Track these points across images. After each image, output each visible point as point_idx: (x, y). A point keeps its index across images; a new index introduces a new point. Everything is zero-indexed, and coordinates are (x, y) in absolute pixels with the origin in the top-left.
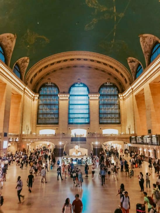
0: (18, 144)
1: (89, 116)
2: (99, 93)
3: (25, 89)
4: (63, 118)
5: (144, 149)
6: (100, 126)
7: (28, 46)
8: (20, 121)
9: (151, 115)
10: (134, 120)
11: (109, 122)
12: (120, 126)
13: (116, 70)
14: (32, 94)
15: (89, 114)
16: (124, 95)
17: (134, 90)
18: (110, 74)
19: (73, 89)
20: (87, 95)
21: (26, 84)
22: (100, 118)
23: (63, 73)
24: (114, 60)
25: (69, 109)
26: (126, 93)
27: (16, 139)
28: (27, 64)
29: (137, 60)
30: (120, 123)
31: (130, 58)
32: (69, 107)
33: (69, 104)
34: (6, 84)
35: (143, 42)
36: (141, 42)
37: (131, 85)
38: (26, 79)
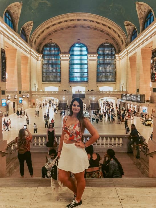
0: (29, 99)
1: (88, 75)
2: (98, 53)
3: (30, 51)
4: (65, 76)
5: (131, 105)
6: (97, 84)
7: (32, 11)
8: (29, 80)
9: (139, 76)
10: (127, 79)
11: (105, 80)
12: (115, 84)
13: (114, 31)
14: (36, 54)
15: (88, 73)
16: (120, 55)
17: (129, 52)
18: (108, 34)
19: (74, 49)
20: (86, 55)
21: (31, 46)
22: (98, 77)
23: (63, 33)
24: (112, 22)
25: (70, 68)
26: (122, 54)
27: (27, 95)
28: (31, 28)
29: (133, 24)
30: (115, 81)
31: (126, 21)
32: (70, 66)
33: (70, 64)
34: (16, 49)
35: (139, 9)
36: (137, 8)
37: (127, 47)
38: (31, 41)
